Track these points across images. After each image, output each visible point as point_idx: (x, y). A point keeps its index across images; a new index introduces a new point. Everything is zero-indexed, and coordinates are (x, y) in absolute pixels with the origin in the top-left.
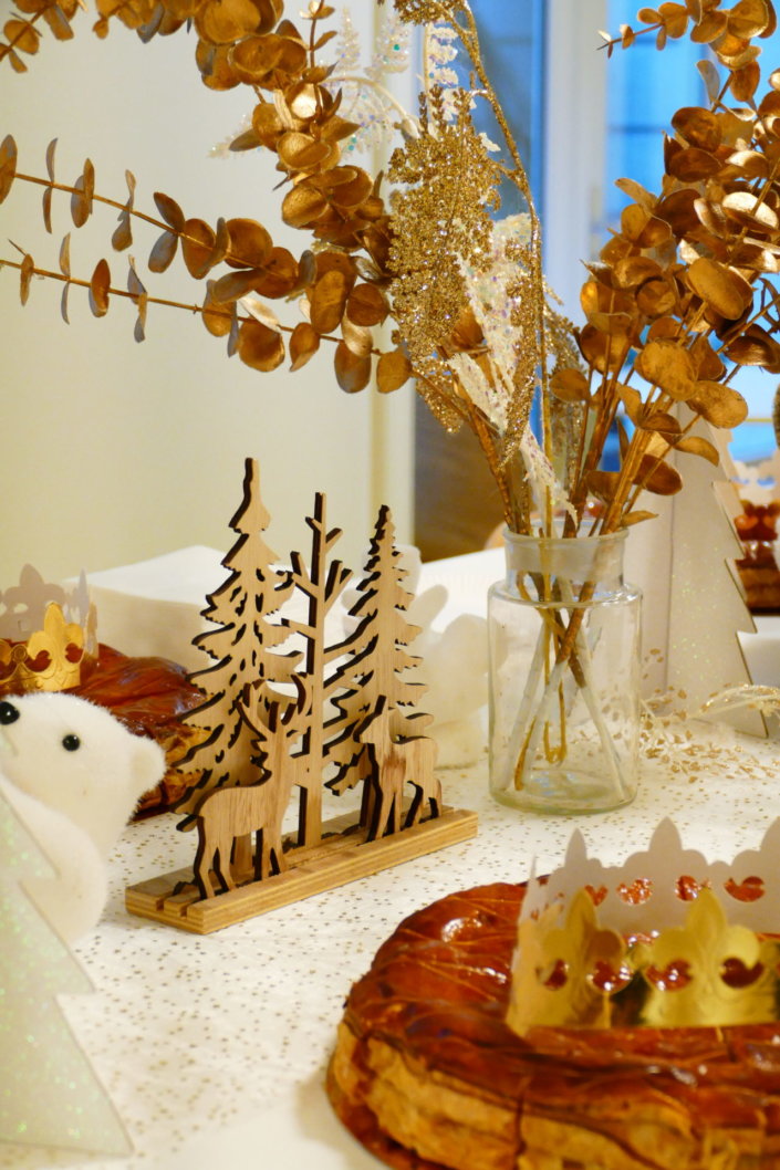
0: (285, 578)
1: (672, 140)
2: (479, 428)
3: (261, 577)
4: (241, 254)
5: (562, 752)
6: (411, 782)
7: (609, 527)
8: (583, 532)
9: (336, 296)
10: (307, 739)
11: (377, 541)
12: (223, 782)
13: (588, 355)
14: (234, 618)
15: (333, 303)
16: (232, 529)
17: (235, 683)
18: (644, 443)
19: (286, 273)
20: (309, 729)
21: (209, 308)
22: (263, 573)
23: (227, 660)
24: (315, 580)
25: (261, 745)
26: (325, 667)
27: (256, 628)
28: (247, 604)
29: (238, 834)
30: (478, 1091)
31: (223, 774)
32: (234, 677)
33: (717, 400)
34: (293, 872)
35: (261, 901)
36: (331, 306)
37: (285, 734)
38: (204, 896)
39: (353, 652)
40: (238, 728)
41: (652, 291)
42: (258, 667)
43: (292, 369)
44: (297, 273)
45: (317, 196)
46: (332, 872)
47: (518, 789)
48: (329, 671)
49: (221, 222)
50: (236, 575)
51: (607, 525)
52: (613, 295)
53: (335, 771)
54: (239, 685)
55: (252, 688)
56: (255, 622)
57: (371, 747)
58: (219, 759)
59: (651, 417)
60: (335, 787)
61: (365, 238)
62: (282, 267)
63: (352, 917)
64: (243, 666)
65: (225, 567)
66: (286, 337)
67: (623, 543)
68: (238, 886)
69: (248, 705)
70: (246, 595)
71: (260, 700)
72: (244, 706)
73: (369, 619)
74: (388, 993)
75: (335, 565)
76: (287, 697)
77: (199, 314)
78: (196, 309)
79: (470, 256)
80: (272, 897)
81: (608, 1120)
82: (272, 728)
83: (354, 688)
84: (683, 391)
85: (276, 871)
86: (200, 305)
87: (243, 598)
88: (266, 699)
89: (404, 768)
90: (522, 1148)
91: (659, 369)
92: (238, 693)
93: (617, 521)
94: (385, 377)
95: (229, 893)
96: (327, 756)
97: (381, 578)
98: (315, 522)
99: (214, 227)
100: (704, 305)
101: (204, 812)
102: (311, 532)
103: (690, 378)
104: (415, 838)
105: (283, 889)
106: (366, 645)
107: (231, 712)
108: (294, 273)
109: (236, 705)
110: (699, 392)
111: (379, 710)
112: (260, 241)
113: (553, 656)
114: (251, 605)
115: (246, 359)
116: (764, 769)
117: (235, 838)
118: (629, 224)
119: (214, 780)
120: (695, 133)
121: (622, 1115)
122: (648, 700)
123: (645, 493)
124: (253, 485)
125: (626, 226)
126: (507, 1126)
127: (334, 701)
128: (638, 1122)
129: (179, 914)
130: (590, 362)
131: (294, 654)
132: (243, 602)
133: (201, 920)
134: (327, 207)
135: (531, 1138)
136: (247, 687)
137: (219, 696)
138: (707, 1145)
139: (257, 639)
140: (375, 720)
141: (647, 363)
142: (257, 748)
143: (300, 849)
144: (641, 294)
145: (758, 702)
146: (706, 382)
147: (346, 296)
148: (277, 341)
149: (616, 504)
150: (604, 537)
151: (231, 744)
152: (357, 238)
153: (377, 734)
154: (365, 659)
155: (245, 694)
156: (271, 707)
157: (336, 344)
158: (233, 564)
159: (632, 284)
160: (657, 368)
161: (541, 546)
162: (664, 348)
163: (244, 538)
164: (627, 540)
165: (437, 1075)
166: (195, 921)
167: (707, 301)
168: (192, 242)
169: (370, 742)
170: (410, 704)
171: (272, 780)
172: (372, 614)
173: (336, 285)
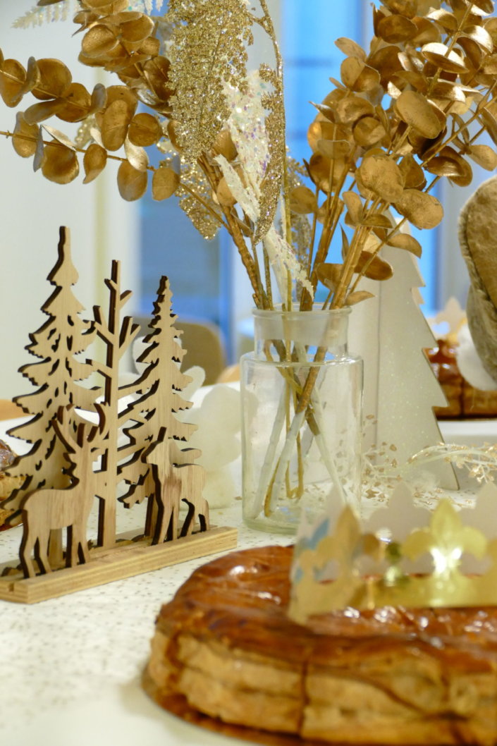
0: (89, 326)
1: (379, 11)
2: (233, 227)
3: (71, 323)
4: (46, 87)
5: (299, 491)
6: (185, 500)
7: (336, 304)
8: (317, 306)
9: (121, 119)
10: (105, 458)
11: (159, 303)
12: (41, 485)
13: (316, 180)
14: (50, 353)
15: (118, 126)
16: (49, 282)
17: (51, 406)
18: (363, 238)
19: (82, 103)
20: (107, 450)
21: (19, 133)
22: (73, 319)
23: (45, 387)
24: (111, 329)
25: (71, 456)
26: (119, 401)
27: (67, 363)
28: (60, 343)
29: (54, 527)
30: (271, 661)
31: (41, 480)
32: (50, 402)
33: (419, 205)
34: (95, 562)
35: (71, 581)
36: (118, 128)
37: (90, 450)
38: (27, 576)
39: (140, 392)
40: (53, 443)
41: (366, 125)
42: (68, 396)
43: (86, 181)
44: (90, 103)
45: (109, 35)
46: (126, 564)
47: (266, 515)
48: (122, 404)
49: (31, 61)
50: (52, 319)
51: (335, 302)
52: (335, 128)
53: (126, 488)
54: (54, 408)
55: (65, 410)
56: (67, 359)
57: (155, 467)
58: (38, 467)
59: (369, 217)
60: (126, 500)
61: (145, 72)
62: (78, 99)
63: (146, 593)
64: (57, 393)
65: (44, 312)
66: (80, 157)
67: (347, 318)
68: (53, 571)
69: (61, 423)
70: (60, 336)
71: (70, 423)
72: (59, 423)
73: (153, 365)
74: (191, 606)
75: (126, 320)
76: (90, 423)
77: (10, 138)
78: (8, 134)
79: (230, 79)
80: (80, 579)
81: (376, 674)
82: (80, 443)
83: (141, 421)
84: (394, 194)
85: (82, 561)
86: (12, 132)
87: (57, 338)
88: (74, 423)
89: (180, 487)
90: (307, 701)
91: (375, 178)
92: (53, 415)
93: (343, 300)
94: (158, 187)
95: (46, 575)
96: (120, 475)
97: (161, 333)
98: (112, 282)
99: (25, 65)
100: (409, 129)
101: (27, 506)
102: (108, 291)
103: (400, 183)
104: (190, 543)
105: (89, 574)
106: (150, 387)
107: (47, 429)
108: (87, 103)
109: (52, 423)
110: (406, 198)
111: (161, 438)
112: (62, 77)
113: (292, 409)
114: (63, 343)
115: (47, 174)
116: (459, 505)
117: (51, 531)
118: (346, 73)
119: (34, 484)
120: (396, 5)
121: (386, 668)
122: (366, 453)
123: (364, 279)
124: (65, 247)
125: (345, 75)
126: (295, 686)
127: (126, 431)
128: (400, 673)
129: (8, 590)
130: (317, 184)
131: (95, 388)
132: (57, 341)
133: (26, 592)
134: (118, 42)
135: (314, 693)
136: (61, 409)
137: (39, 416)
138: (453, 690)
139: (67, 372)
140: (158, 446)
141: (364, 174)
142: (68, 459)
143: (100, 548)
144: (357, 128)
145: (452, 456)
146: (411, 191)
147: (128, 121)
148: (74, 161)
149: (342, 286)
150: (333, 311)
151: (47, 456)
152: (139, 71)
153: (159, 457)
154: (150, 398)
155: (59, 415)
156: (79, 428)
157: (119, 163)
158: (49, 309)
159: (350, 119)
160: (373, 177)
161: (284, 318)
162: (379, 160)
163: (59, 289)
164: (350, 316)
165: (238, 652)
166: (21, 594)
167: (412, 125)
168: (8, 77)
169: (154, 463)
170: (184, 439)
171: (79, 485)
172: (154, 362)
173: (121, 111)
